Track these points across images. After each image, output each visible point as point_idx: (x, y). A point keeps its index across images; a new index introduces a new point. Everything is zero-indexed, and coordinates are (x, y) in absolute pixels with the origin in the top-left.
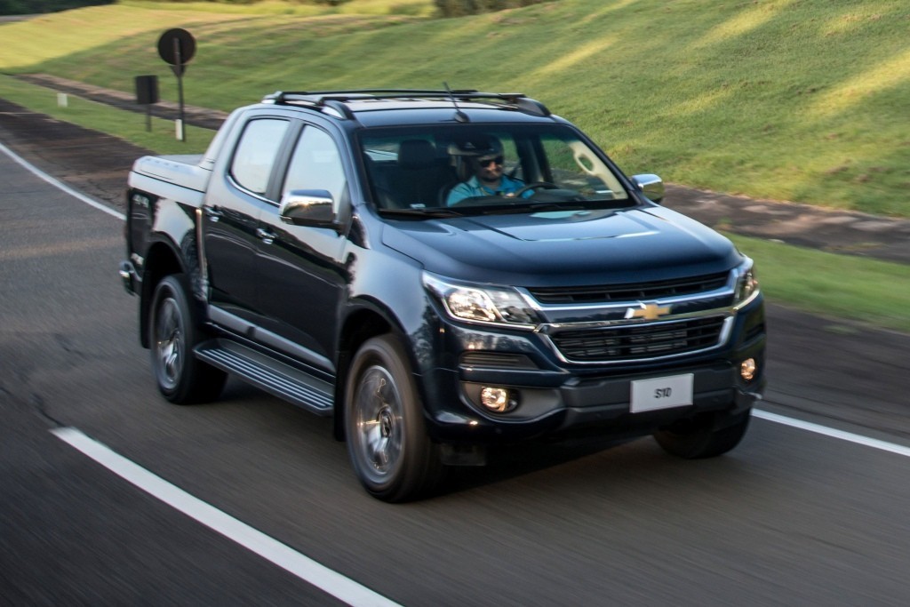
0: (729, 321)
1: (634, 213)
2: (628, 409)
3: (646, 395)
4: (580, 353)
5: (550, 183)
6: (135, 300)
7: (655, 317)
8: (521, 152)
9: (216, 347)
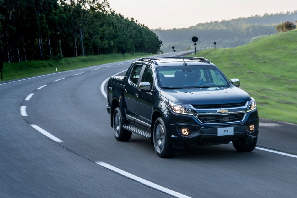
0: (245, 115)
1: (229, 89)
2: (217, 135)
3: (221, 132)
4: (205, 121)
5: (212, 81)
6: (109, 115)
7: (224, 113)
8: (205, 73)
9: (128, 125)
